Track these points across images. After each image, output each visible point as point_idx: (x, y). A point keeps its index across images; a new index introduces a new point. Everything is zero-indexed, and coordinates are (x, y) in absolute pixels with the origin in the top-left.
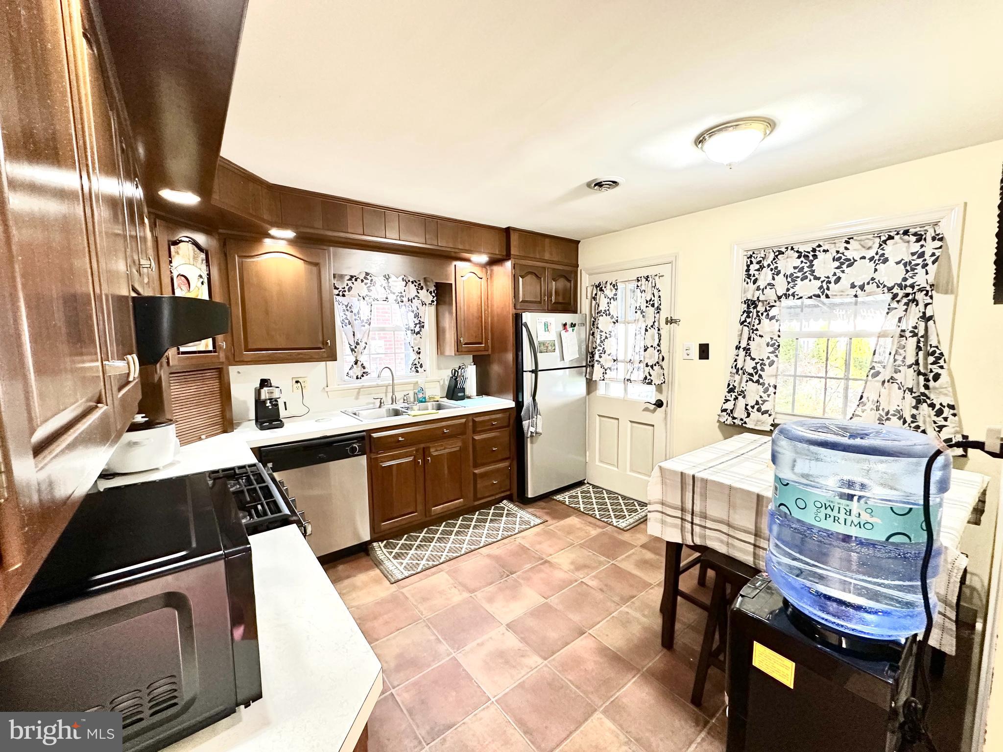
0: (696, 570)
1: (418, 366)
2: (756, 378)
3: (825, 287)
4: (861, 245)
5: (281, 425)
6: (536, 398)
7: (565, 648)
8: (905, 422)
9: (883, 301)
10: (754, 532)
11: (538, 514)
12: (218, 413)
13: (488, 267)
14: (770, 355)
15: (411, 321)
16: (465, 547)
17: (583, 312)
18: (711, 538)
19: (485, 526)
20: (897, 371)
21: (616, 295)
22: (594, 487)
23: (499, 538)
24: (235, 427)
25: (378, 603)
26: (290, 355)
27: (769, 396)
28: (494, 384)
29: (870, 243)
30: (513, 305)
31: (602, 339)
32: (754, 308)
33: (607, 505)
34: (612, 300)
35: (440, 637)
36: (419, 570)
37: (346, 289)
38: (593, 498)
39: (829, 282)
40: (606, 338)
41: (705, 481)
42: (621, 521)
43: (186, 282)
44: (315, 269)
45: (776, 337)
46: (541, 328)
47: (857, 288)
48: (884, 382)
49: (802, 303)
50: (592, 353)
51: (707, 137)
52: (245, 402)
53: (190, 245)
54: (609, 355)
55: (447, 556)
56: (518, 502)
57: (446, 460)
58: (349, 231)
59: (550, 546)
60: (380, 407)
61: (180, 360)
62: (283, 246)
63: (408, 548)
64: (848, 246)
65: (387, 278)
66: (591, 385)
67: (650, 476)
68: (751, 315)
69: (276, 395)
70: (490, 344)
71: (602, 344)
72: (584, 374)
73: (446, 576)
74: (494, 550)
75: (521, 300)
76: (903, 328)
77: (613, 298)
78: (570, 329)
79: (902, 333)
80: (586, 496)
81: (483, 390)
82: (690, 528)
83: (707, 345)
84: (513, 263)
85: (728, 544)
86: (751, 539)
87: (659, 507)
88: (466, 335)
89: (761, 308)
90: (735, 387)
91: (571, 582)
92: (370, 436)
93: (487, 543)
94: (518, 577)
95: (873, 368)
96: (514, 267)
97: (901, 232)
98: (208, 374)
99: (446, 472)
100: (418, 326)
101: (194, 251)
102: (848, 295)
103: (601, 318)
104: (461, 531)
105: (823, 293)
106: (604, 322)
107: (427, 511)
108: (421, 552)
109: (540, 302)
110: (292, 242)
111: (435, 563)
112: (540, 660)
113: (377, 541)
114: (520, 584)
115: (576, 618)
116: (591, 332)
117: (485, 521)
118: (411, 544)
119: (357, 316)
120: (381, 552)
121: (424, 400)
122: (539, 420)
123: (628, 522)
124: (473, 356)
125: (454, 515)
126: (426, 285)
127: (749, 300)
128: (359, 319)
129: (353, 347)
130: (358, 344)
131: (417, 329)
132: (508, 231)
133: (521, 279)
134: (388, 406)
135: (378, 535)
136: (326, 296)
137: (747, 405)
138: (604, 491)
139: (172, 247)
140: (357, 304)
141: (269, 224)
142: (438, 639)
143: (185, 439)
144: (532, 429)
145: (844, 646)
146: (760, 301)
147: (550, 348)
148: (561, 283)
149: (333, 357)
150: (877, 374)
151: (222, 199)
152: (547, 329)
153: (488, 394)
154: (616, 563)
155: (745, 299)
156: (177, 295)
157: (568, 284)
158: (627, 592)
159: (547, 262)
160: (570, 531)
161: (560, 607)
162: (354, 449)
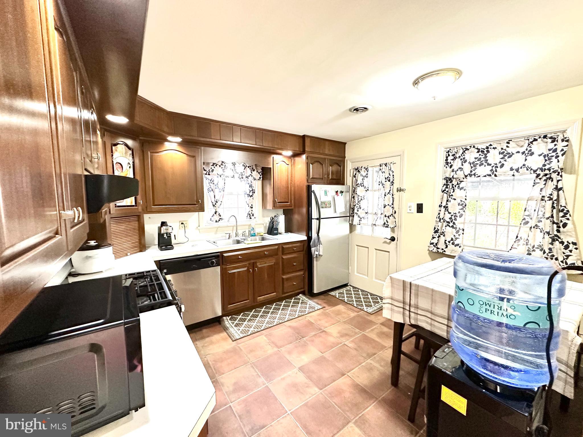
0: (413, 339)
1: (251, 215)
2: (451, 224)
3: (494, 170)
4: (517, 145)
5: (172, 248)
6: (320, 234)
7: (333, 383)
8: (544, 253)
9: (531, 179)
10: (447, 317)
11: (319, 302)
12: (138, 240)
13: (292, 158)
14: (460, 211)
15: (247, 189)
16: (276, 321)
17: (348, 184)
18: (421, 321)
19: (288, 309)
20: (540, 221)
21: (367, 174)
22: (354, 287)
23: (296, 316)
24: (147, 249)
25: (224, 352)
26: (178, 208)
27: (459, 235)
28: (295, 227)
29: (522, 143)
30: (307, 180)
31: (359, 200)
32: (450, 182)
33: (361, 299)
34: (365, 177)
35: (259, 374)
36: (249, 333)
37: (211, 171)
38: (353, 294)
39: (497, 167)
40: (361, 199)
41: (417, 286)
42: (369, 308)
43: (120, 166)
44: (193, 159)
45: (464, 200)
46: (323, 193)
47: (514, 171)
48: (531, 228)
49: (480, 179)
50: (353, 208)
51: (420, 81)
52: (153, 235)
53: (123, 146)
54: (363, 210)
55: (266, 326)
56: (308, 295)
57: (266, 270)
58: (212, 138)
59: (326, 322)
60: (229, 238)
61: (116, 210)
62: (175, 146)
63: (243, 320)
64: (508, 145)
65: (234, 164)
66: (352, 227)
67: (385, 281)
68: (448, 186)
69: (170, 231)
70: (293, 203)
71: (359, 203)
72: (348, 221)
73: (265, 338)
74: (293, 323)
75: (311, 177)
76: (543, 195)
77: (366, 176)
78: (340, 194)
79: (543, 198)
80: (349, 293)
81: (288, 230)
82: (408, 314)
83: (422, 204)
84: (307, 156)
85: (431, 324)
86: (445, 322)
87: (389, 301)
88: (279, 198)
89: (454, 182)
90: (438, 230)
91: (338, 344)
92: (223, 256)
93: (289, 319)
94: (306, 340)
95: (524, 219)
96: (307, 158)
97: (542, 137)
98: (132, 219)
99: (266, 277)
100: (251, 192)
101: (126, 149)
102: (508, 175)
103: (358, 188)
104: (274, 312)
105: (493, 173)
106: (360, 191)
107: (254, 299)
108: (250, 323)
109: (322, 179)
110: (180, 144)
111: (258, 330)
112: (317, 389)
113: (226, 316)
114: (307, 344)
115: (340, 365)
116: (353, 196)
117: (289, 306)
118: (245, 318)
119: (217, 186)
120: (228, 322)
121: (254, 235)
122: (321, 248)
123: (373, 309)
124: (283, 209)
125: (270, 302)
126: (257, 169)
127: (447, 177)
128: (217, 188)
129: (214, 204)
130: (217, 202)
131: (251, 194)
132: (304, 137)
133: (311, 165)
134: (234, 238)
135: (226, 313)
136: (199, 175)
137: (445, 241)
138: (360, 290)
139: (113, 147)
140: (216, 180)
141: (167, 134)
142: (258, 375)
143: (118, 255)
144: (317, 253)
145: (499, 391)
146: (454, 178)
147: (328, 205)
148: (335, 168)
149: (202, 209)
150: (527, 223)
151: (141, 120)
152: (326, 194)
153: (291, 232)
154: (365, 333)
155: (445, 177)
156: (115, 174)
157: (340, 168)
158: (371, 351)
159: (326, 155)
160: (338, 313)
161: (331, 359)
162: (213, 263)
